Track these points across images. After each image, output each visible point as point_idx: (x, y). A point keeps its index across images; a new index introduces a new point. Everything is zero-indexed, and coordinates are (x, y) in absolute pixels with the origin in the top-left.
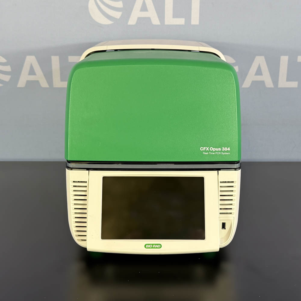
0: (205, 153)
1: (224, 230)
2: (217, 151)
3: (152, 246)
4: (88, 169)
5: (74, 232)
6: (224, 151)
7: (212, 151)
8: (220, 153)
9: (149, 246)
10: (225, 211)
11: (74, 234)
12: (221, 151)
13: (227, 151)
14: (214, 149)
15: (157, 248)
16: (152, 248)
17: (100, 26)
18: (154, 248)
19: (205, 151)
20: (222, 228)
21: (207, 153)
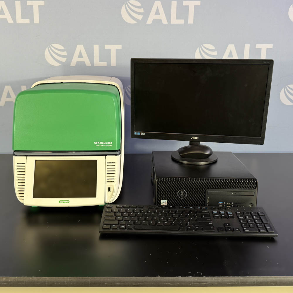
0: (97, 146)
1: (109, 192)
2: (105, 144)
3: (64, 202)
4: (26, 156)
5: (17, 194)
6: (109, 144)
7: (102, 144)
8: (106, 145)
9: (62, 202)
10: (110, 180)
11: (18, 195)
12: (107, 144)
13: (111, 144)
14: (103, 143)
15: (66, 203)
16: (64, 203)
17: (52, 67)
18: (65, 203)
19: (97, 144)
20: (109, 191)
21: (98, 146)
